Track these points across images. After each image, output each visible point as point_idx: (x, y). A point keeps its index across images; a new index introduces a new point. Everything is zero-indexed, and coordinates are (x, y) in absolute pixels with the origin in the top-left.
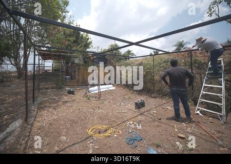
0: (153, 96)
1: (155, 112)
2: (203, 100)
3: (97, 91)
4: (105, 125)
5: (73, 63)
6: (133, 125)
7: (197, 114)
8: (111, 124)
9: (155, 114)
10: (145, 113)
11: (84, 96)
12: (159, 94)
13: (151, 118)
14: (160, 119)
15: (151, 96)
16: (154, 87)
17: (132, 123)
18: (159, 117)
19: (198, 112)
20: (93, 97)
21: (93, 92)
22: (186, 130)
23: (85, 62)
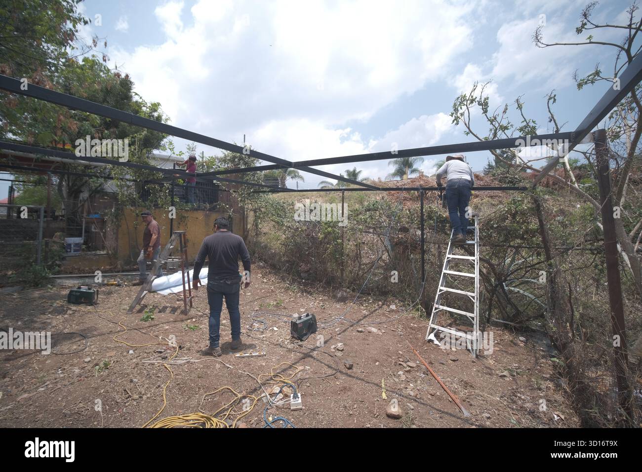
0: (339, 295)
1: (340, 345)
2: (441, 307)
3: (181, 288)
4: (195, 410)
5: (99, 192)
6: (281, 396)
7: (431, 341)
8: (216, 405)
9: (339, 354)
10: (315, 353)
11: (131, 308)
12: (353, 290)
13: (329, 367)
14: (350, 368)
15: (334, 297)
16: (342, 270)
17: (277, 389)
18: (349, 362)
19: (432, 337)
20: (163, 310)
21: (166, 292)
22: (404, 392)
23: (144, 194)
